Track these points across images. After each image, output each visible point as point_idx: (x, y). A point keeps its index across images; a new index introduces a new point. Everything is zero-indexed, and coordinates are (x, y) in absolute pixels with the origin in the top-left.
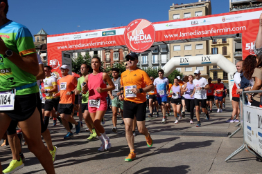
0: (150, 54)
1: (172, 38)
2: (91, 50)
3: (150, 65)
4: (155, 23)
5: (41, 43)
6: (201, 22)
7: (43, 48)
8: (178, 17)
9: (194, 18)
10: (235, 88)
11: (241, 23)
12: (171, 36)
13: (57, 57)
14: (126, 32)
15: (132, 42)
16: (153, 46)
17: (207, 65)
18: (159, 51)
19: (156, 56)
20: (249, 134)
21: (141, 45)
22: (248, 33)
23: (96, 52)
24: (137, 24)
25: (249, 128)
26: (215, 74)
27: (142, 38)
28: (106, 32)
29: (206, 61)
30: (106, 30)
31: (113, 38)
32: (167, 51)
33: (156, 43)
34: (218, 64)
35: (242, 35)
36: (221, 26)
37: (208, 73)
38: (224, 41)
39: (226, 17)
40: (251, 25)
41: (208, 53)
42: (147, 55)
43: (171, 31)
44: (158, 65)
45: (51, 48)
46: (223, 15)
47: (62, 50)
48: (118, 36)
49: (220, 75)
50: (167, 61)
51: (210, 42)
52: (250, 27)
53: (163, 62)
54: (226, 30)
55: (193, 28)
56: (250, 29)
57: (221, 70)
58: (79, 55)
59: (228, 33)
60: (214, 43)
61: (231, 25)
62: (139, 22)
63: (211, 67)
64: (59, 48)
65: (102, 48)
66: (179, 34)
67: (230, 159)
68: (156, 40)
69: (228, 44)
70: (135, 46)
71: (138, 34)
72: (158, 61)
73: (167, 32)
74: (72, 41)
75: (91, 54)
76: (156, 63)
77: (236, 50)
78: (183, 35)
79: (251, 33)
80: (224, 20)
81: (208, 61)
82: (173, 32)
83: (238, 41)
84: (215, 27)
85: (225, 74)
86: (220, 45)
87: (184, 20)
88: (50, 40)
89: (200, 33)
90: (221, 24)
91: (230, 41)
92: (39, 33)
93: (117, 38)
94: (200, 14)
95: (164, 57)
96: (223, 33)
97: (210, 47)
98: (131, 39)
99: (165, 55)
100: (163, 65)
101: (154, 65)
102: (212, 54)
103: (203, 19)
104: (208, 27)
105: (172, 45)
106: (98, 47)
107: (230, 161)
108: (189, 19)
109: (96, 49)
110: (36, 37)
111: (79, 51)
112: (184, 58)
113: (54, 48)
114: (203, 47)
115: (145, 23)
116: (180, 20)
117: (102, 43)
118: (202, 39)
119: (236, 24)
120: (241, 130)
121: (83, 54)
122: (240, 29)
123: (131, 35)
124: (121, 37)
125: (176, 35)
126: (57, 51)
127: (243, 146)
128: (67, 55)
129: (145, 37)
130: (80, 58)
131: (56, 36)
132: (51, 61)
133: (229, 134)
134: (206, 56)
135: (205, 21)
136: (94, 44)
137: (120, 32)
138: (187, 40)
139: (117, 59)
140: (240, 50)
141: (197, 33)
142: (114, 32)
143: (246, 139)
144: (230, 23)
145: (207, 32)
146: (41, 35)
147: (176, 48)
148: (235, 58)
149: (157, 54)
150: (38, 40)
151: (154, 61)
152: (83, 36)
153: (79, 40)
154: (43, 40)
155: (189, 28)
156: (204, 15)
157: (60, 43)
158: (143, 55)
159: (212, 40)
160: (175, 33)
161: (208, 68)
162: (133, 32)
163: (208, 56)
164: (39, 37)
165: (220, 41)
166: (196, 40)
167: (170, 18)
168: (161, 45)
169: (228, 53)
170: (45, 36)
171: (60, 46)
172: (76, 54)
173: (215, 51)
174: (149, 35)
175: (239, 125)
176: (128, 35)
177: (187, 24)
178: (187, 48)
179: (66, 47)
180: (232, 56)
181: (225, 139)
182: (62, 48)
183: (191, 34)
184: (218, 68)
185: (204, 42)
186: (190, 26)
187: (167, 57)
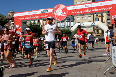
0: (65, 21)
1: (76, 14)
2: (36, 20)
3: (66, 27)
4: (68, 6)
5: (11, 16)
6: (90, 6)
7: (12, 19)
8: (79, 3)
9: (86, 4)
10: (107, 38)
11: (110, 6)
12: (75, 13)
13: (19, 23)
14: (53, 11)
15: (56, 16)
16: (66, 18)
17: (94, 27)
18: (70, 20)
19: (68, 23)
20: (114, 60)
21: (61, 17)
22: (113, 11)
23: (39, 21)
24: (59, 7)
25: (115, 57)
26: (98, 31)
27: (61, 13)
28: (43, 11)
30: (44, 10)
31: (47, 14)
32: (74, 20)
33: (68, 16)
34: (99, 26)
35: (111, 11)
36: (100, 7)
37: (94, 31)
38: (102, 15)
39: (102, 3)
40: (115, 7)
41: (94, 21)
42: (64, 22)
43: (75, 10)
44: (69, 27)
45: (16, 19)
46: (101, 2)
47: (22, 20)
48: (50, 13)
49: (100, 32)
50: (74, 25)
51: (95, 15)
52: (114, 7)
53: (72, 26)
54: (102, 9)
55: (86, 8)
56: (114, 9)
57: (100, 29)
58: (30, 22)
59: (103, 11)
60: (97, 16)
61: (105, 7)
62: (60, 6)
63: (96, 28)
64: (20, 19)
65: (41, 19)
66: (79, 12)
67: (105, 73)
68: (68, 15)
69: (104, 16)
70: (58, 18)
71: (59, 12)
72: (70, 25)
73: (73, 10)
74: (27, 16)
75: (36, 22)
76: (68, 26)
77: (108, 19)
78: (81, 12)
79: (115, 10)
80: (101, 4)
81: (94, 25)
82: (77, 10)
83: (109, 15)
84: (97, 8)
85: (103, 31)
86: (99, 17)
87: (82, 4)
88: (16, 15)
89: (90, 11)
90: (100, 6)
91: (105, 14)
92: (10, 12)
93: (49, 14)
94: (89, 2)
95: (72, 23)
96: (101, 11)
97: (95, 18)
98: (56, 14)
99: (73, 22)
100: (72, 27)
101: (67, 27)
102: (96, 21)
103: (91, 4)
104: (94, 8)
105: (76, 17)
106: (40, 18)
107: (106, 74)
108: (84, 4)
109: (38, 19)
110: (9, 14)
111: (30, 20)
112: (82, 23)
113: (18, 19)
114: (91, 18)
115: (62, 6)
116: (80, 5)
117: (41, 16)
118: (91, 14)
119: (107, 6)
120: (111, 58)
121: (32, 22)
122: (109, 8)
123: (56, 12)
124: (51, 14)
125: (78, 12)
126: (19, 21)
127: (112, 66)
128: (24, 22)
129: (62, 13)
130: (31, 24)
131: (19, 13)
132: (16, 25)
133: (105, 60)
134: (93, 22)
135: (92, 5)
136: (37, 17)
137: (50, 11)
138: (84, 14)
140: (110, 19)
141: (88, 11)
142: (48, 11)
143: (113, 63)
144: (104, 6)
145: (93, 10)
146: (11, 13)
147: (78, 18)
148: (107, 23)
149: (69, 21)
150: (10, 15)
151: (67, 25)
152: (32, 13)
153: (30, 15)
154: (12, 15)
155: (84, 8)
156: (92, 2)
157: (21, 16)
158: (62, 22)
159: (96, 14)
160: (77, 11)
161: (94, 28)
162: (57, 11)
164: (10, 13)
165: (99, 15)
166: (88, 14)
167: (75, 4)
168: (71, 17)
169: (103, 21)
170: (13, 13)
171: (20, 18)
172: (29, 22)
173: (97, 20)
174: (65, 12)
175: (109, 56)
176: (54, 12)
177: (83, 7)
178: (83, 18)
179: (24, 18)
180: (106, 22)
181: (103, 63)
182: (22, 19)
183: (85, 11)
184: (99, 28)
185: (92, 16)
186: (85, 7)
187: (74, 23)
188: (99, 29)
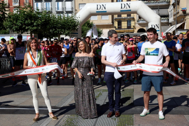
3: (54, 12)
19: (60, 3)
26: (120, 24)
29: (125, 9)
37: (113, 22)
41: (113, 1)
42: (50, 0)
44: (62, 12)
49: (124, 25)
50: (72, 8)
53: (67, 10)
63: (116, 16)
72: (63, 9)
76: (60, 10)
99: (70, 2)
101: (58, 13)
139: (17, 5)
151: (58, 8)
161: (113, 17)
163: (128, 2)
187: (72, 5)
188: (123, 19)
